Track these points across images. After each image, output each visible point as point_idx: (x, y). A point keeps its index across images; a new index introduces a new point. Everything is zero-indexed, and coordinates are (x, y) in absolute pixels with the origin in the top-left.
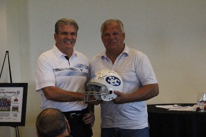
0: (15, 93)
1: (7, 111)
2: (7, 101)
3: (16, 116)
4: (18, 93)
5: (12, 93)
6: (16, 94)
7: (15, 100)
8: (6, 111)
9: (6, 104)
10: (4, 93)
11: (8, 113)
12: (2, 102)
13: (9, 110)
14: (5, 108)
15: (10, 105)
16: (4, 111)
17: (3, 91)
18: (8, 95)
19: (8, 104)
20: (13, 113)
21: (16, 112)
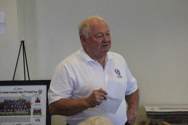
0: (36, 92)
1: (27, 114)
2: (25, 103)
3: (39, 120)
4: (40, 92)
5: (32, 92)
6: (38, 93)
7: (36, 102)
8: (25, 115)
9: (25, 107)
10: (20, 92)
11: (28, 117)
12: (19, 104)
13: (29, 114)
14: (24, 112)
15: (30, 108)
16: (22, 114)
17: (19, 90)
18: (27, 95)
19: (27, 106)
20: (34, 117)
21: (39, 116)
